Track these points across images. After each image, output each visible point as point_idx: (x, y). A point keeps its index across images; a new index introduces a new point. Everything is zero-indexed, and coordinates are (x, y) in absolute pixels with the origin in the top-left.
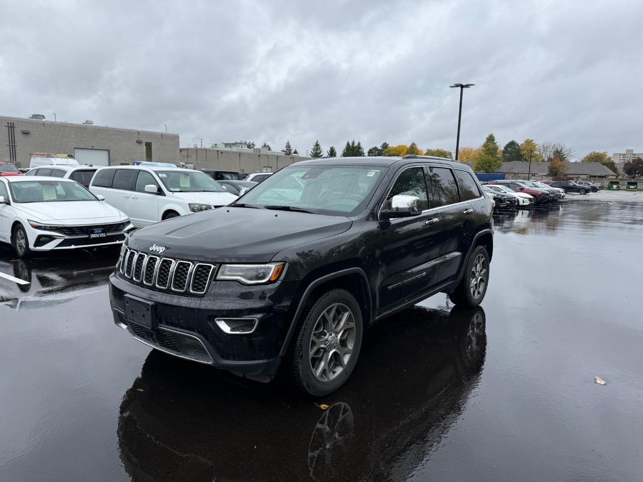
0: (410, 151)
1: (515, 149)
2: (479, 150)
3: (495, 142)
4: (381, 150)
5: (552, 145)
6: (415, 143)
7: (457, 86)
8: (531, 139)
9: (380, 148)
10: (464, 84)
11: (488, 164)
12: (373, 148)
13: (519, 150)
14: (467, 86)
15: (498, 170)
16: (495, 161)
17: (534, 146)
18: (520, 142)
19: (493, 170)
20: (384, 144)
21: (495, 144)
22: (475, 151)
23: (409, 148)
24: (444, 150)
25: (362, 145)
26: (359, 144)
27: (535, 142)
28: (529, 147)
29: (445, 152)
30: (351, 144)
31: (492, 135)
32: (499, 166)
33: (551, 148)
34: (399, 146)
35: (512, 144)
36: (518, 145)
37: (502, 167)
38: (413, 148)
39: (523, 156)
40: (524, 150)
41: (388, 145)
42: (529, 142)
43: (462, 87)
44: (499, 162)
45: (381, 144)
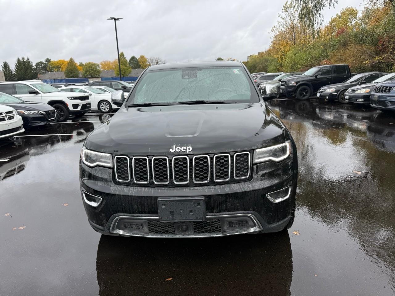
0: (70, 63)
1: (135, 61)
2: (114, 62)
3: (125, 57)
4: (46, 64)
5: (155, 59)
6: (73, 58)
7: (112, 19)
8: (143, 55)
9: (45, 62)
10: (116, 18)
11: (123, 71)
12: (39, 62)
13: (138, 62)
14: (118, 19)
15: (130, 75)
16: (127, 69)
17: (146, 59)
18: (138, 57)
19: (127, 75)
20: (47, 59)
21: (125, 58)
22: (112, 63)
23: (69, 62)
24: (94, 63)
25: (31, 60)
26: (28, 59)
27: (146, 57)
28: (143, 60)
29: (94, 64)
30: (21, 60)
31: (122, 53)
32: (130, 72)
33: (155, 60)
34: (59, 61)
35: (133, 58)
36: (137, 59)
37: (132, 73)
38: (72, 61)
39: (141, 65)
40: (141, 62)
41: (50, 60)
42: (142, 57)
43: (115, 19)
44: (129, 69)
45: (45, 59)
